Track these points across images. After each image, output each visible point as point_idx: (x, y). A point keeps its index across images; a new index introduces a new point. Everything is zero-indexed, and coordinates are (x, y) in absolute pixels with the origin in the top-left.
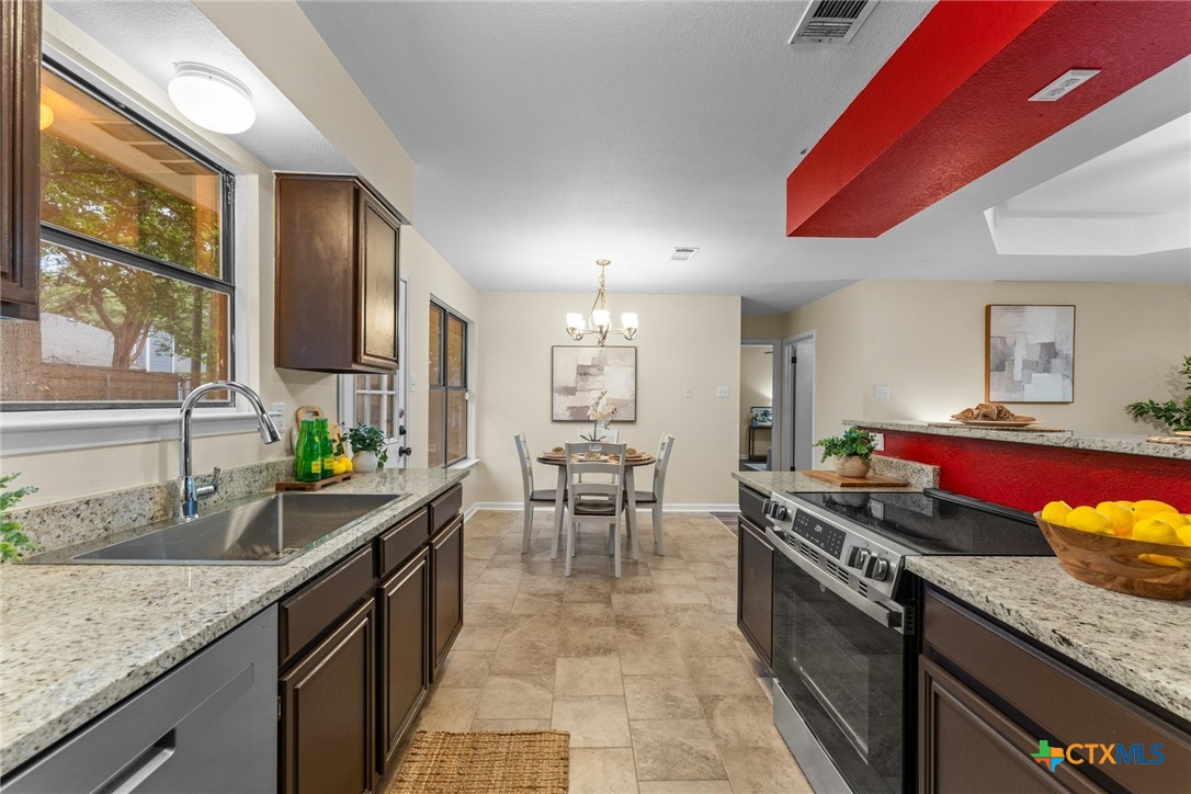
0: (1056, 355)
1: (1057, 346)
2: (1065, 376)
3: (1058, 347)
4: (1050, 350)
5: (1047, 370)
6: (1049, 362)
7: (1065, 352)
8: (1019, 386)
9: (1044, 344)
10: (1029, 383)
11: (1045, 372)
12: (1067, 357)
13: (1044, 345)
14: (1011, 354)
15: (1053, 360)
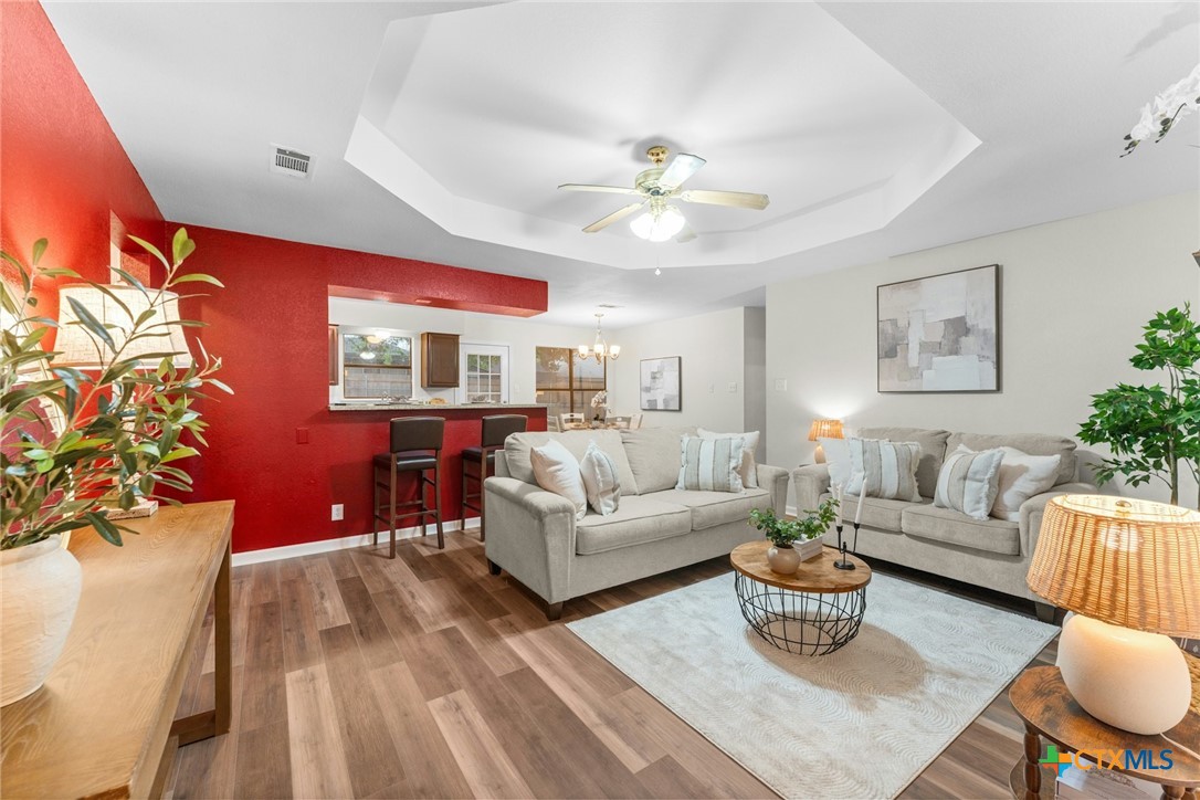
0: (967, 332)
1: (968, 320)
2: (982, 358)
3: (970, 323)
4: (959, 328)
5: (955, 351)
6: (956, 341)
7: (981, 327)
8: (916, 373)
9: (949, 320)
10: (930, 369)
11: (951, 354)
12: (985, 332)
13: (948, 322)
14: (905, 337)
15: (963, 339)
